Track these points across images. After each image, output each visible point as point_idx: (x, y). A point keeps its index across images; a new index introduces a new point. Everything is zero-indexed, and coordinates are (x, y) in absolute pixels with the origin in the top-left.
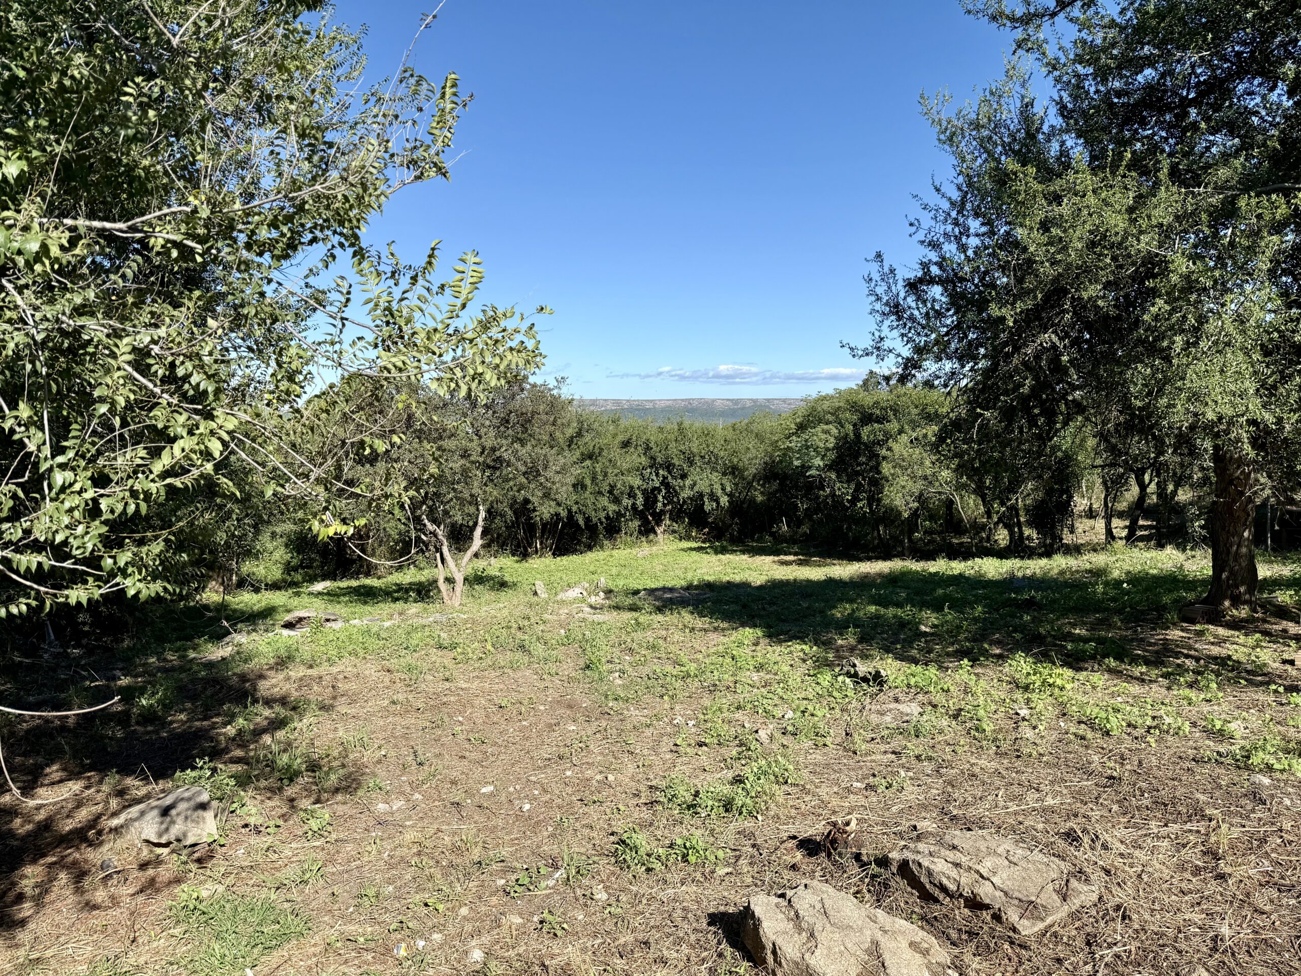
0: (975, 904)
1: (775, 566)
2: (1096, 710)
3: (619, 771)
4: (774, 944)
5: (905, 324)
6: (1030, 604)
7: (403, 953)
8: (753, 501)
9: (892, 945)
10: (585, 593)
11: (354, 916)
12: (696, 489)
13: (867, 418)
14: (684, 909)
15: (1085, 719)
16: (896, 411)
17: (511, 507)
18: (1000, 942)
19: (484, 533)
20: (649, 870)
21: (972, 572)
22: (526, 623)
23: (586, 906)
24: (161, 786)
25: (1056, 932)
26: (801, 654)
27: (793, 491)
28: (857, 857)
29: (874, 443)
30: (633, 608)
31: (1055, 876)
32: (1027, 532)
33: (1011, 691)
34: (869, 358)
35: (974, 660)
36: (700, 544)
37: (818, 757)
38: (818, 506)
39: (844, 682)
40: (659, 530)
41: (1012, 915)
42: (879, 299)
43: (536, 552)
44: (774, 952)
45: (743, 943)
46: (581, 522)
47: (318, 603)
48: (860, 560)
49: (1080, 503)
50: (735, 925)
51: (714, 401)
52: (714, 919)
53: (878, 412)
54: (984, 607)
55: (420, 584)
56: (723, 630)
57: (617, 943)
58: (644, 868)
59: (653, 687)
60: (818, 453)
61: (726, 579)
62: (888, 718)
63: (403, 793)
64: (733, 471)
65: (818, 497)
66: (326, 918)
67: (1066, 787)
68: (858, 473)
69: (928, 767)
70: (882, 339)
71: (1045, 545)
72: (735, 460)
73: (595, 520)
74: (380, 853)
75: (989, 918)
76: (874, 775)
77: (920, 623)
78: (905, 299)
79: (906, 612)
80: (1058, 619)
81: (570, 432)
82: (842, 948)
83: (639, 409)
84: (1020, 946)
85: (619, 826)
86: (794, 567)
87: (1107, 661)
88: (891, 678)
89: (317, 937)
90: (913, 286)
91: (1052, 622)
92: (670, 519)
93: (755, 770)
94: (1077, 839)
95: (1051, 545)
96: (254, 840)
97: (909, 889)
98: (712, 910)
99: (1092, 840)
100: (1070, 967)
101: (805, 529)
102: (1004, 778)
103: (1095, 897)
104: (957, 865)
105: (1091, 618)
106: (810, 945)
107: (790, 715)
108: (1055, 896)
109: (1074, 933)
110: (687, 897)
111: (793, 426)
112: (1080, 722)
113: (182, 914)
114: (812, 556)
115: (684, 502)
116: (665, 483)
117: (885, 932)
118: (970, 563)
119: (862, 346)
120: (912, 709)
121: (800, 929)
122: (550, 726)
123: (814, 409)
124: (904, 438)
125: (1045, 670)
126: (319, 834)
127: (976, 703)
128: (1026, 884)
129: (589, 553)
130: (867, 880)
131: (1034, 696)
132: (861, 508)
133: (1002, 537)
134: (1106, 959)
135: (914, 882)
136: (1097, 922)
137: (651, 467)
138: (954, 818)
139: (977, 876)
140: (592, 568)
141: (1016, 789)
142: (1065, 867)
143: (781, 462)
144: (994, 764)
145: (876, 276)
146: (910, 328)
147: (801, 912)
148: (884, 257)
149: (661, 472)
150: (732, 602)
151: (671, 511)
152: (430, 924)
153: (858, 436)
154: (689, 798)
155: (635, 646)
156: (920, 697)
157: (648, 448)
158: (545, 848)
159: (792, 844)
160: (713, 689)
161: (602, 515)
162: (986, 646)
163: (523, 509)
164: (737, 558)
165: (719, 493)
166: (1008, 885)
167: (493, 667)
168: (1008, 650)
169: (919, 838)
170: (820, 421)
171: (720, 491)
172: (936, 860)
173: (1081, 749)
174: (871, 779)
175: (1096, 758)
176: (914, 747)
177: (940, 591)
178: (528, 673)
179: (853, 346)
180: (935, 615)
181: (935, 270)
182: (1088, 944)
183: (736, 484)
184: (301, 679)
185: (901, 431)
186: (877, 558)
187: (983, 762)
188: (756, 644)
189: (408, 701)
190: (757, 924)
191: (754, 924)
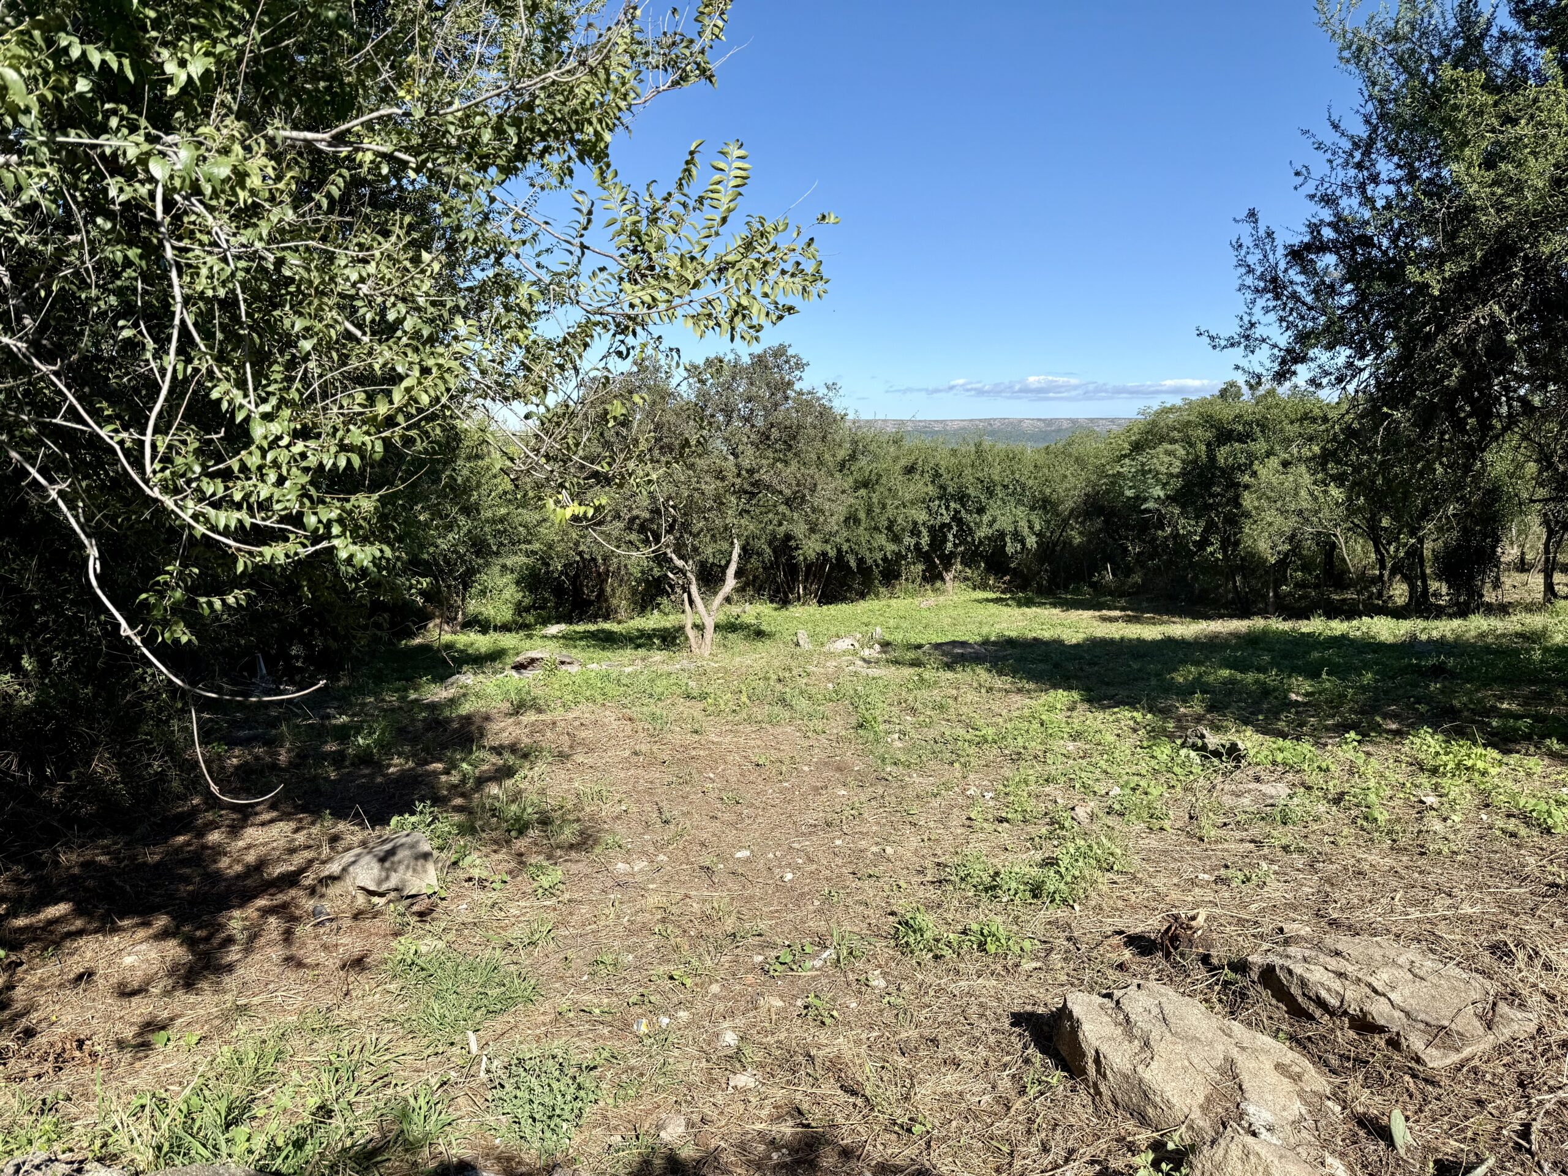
0: (1364, 1025)
1: (1096, 624)
2: (1533, 801)
3: (900, 844)
4: (1097, 1052)
5: (1285, 304)
6: (1438, 671)
7: (644, 1029)
8: (1068, 543)
9: (1253, 1064)
10: (857, 645)
11: (588, 985)
12: (996, 526)
13: (1224, 436)
14: (981, 1005)
15: (1517, 812)
16: (1263, 427)
17: (770, 544)
18: (1398, 1074)
19: (738, 574)
20: (936, 957)
21: (1358, 633)
22: (787, 674)
23: (860, 992)
24: (377, 833)
25: (1476, 1067)
26: (1131, 723)
27: (1123, 532)
28: (1205, 959)
29: (1233, 468)
30: (915, 663)
31: (1477, 997)
32: (1434, 585)
33: (1412, 774)
34: (1235, 349)
35: (1364, 736)
36: (998, 595)
37: (1153, 841)
38: (1154, 549)
39: (1188, 756)
40: (948, 577)
41: (1416, 1042)
42: (1250, 270)
43: (799, 599)
44: (1097, 1061)
45: (1056, 1049)
46: (853, 564)
47: (552, 645)
48: (1207, 618)
49: (1509, 553)
50: (1046, 1028)
51: (1021, 421)
52: (1018, 1019)
53: (1240, 428)
54: (1376, 673)
55: (666, 630)
56: (1028, 691)
57: (897, 1038)
58: (930, 955)
59: (941, 752)
60: (1158, 481)
61: (1031, 635)
62: (1246, 801)
63: (645, 853)
64: (1045, 504)
65: (1154, 539)
66: (557, 985)
67: (1490, 893)
68: (1208, 507)
69: (1300, 861)
70: (1252, 325)
71: (1458, 604)
72: (1048, 491)
73: (869, 562)
74: (619, 917)
75: (1383, 1043)
76: (1227, 867)
77: (1290, 690)
78: (1286, 271)
79: (1271, 678)
80: (1477, 690)
81: (842, 454)
82: (1187, 1063)
83: (925, 429)
84: (1426, 1080)
85: (901, 905)
86: (1121, 625)
87: (1548, 742)
88: (1252, 753)
89: (547, 1005)
90: (1298, 255)
91: (1469, 693)
92: (962, 563)
93: (1072, 851)
94: (1509, 953)
95: (1467, 604)
96: (478, 895)
97: (1274, 1002)
98: (1016, 1009)
99: (1530, 957)
100: (1494, 1112)
101: (1137, 578)
102: (1402, 878)
103: (1532, 1028)
104: (1341, 975)
105: (1526, 691)
106: (1143, 1056)
107: (1116, 791)
108: (1477, 1023)
109: (1501, 1070)
110: (984, 991)
111: (1126, 445)
112: (1509, 816)
113: (399, 969)
114: (1143, 612)
115: (981, 542)
116: (957, 518)
117: (1243, 1049)
118: (1355, 623)
119: (1225, 334)
120: (1281, 790)
121: (1131, 1037)
122: (816, 789)
123: (1154, 423)
124: (1274, 462)
125: (1460, 749)
126: (549, 892)
127: (1364, 786)
128: (1437, 1004)
129: (862, 602)
130: (1217, 988)
131: (1445, 782)
132: (1212, 554)
133: (1399, 592)
134: (1547, 1106)
135: (1281, 993)
136: (1534, 1059)
137: (940, 498)
138: (1333, 923)
139: (1368, 991)
140: (865, 619)
141: (1421, 894)
142: (1493, 987)
143: (1107, 492)
144: (1389, 861)
145: (1247, 241)
146: (1292, 310)
147: (1133, 1017)
148: (1260, 216)
149: (952, 505)
150: (1041, 661)
151: (963, 554)
152: (675, 1000)
153: (1212, 458)
154: (987, 880)
155: (918, 705)
156: (1290, 776)
157: (937, 475)
158: (811, 924)
159: (1117, 940)
160: (1017, 758)
161: (879, 556)
162: (1378, 719)
163: (784, 546)
164: (1046, 612)
165: (1026, 531)
166: (1412, 1004)
167: (749, 720)
168: (1408, 726)
169: (1287, 942)
170: (1162, 440)
171: (1026, 530)
172: (1312, 967)
173: (1510, 849)
174: (1223, 871)
175: (1531, 860)
176: (1282, 835)
177: (1316, 655)
178: (788, 729)
179: (1213, 333)
180: (1309, 682)
181: (1328, 233)
182: (1521, 1084)
183: (1048, 522)
184: (533, 724)
185: (1269, 454)
186: (1231, 616)
187: (1374, 858)
188: (1071, 709)
189: (652, 753)
190: (1076, 1025)
191: (1072, 1026)
